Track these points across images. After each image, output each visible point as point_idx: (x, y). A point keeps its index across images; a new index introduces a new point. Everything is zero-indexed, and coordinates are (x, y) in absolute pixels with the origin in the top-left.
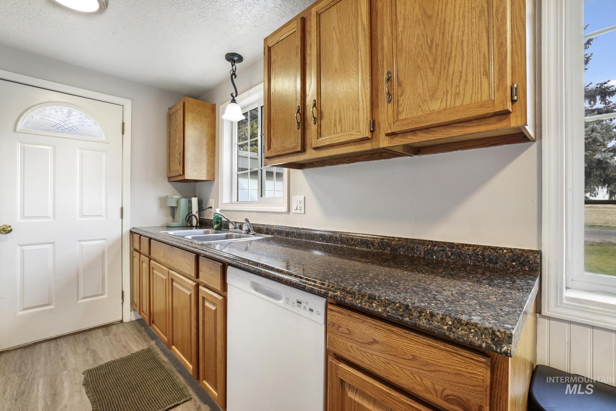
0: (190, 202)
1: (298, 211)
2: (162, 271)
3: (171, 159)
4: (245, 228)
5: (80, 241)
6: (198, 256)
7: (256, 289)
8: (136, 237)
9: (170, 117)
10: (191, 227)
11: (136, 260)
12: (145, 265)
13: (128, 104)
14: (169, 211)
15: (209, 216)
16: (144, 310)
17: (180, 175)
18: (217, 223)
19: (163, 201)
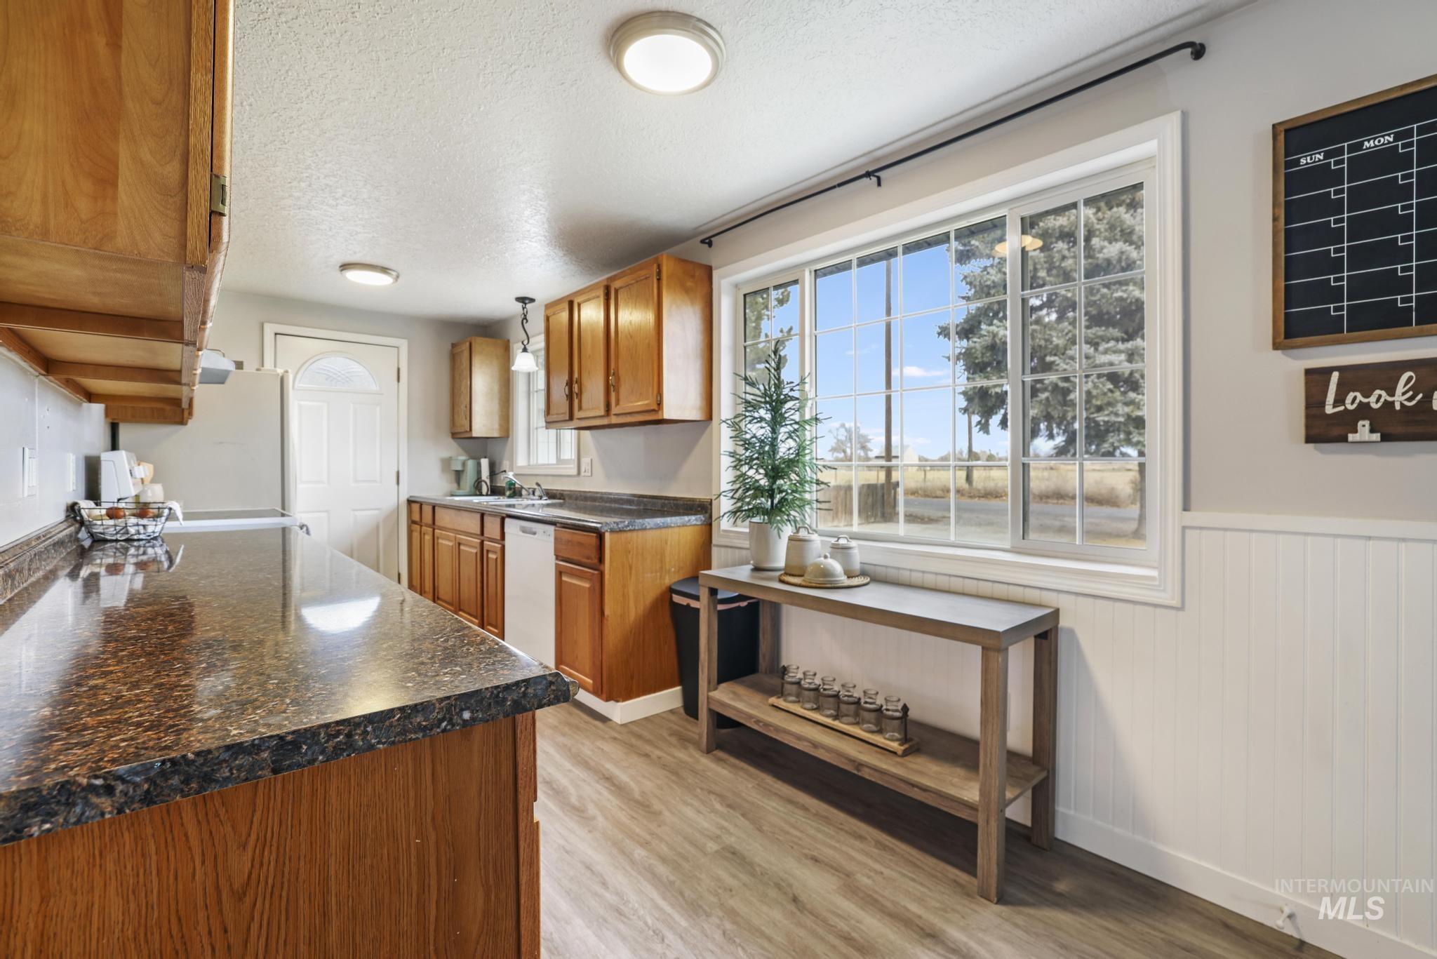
0: (479, 465)
1: (586, 474)
2: (448, 539)
3: (456, 410)
4: (537, 493)
5: (354, 510)
6: (482, 515)
7: (524, 532)
8: (416, 507)
9: (454, 357)
10: (481, 495)
11: (416, 535)
12: (428, 538)
13: (403, 344)
14: (453, 477)
15: (502, 482)
16: (427, 589)
17: (466, 432)
18: (510, 489)
19: (446, 463)
